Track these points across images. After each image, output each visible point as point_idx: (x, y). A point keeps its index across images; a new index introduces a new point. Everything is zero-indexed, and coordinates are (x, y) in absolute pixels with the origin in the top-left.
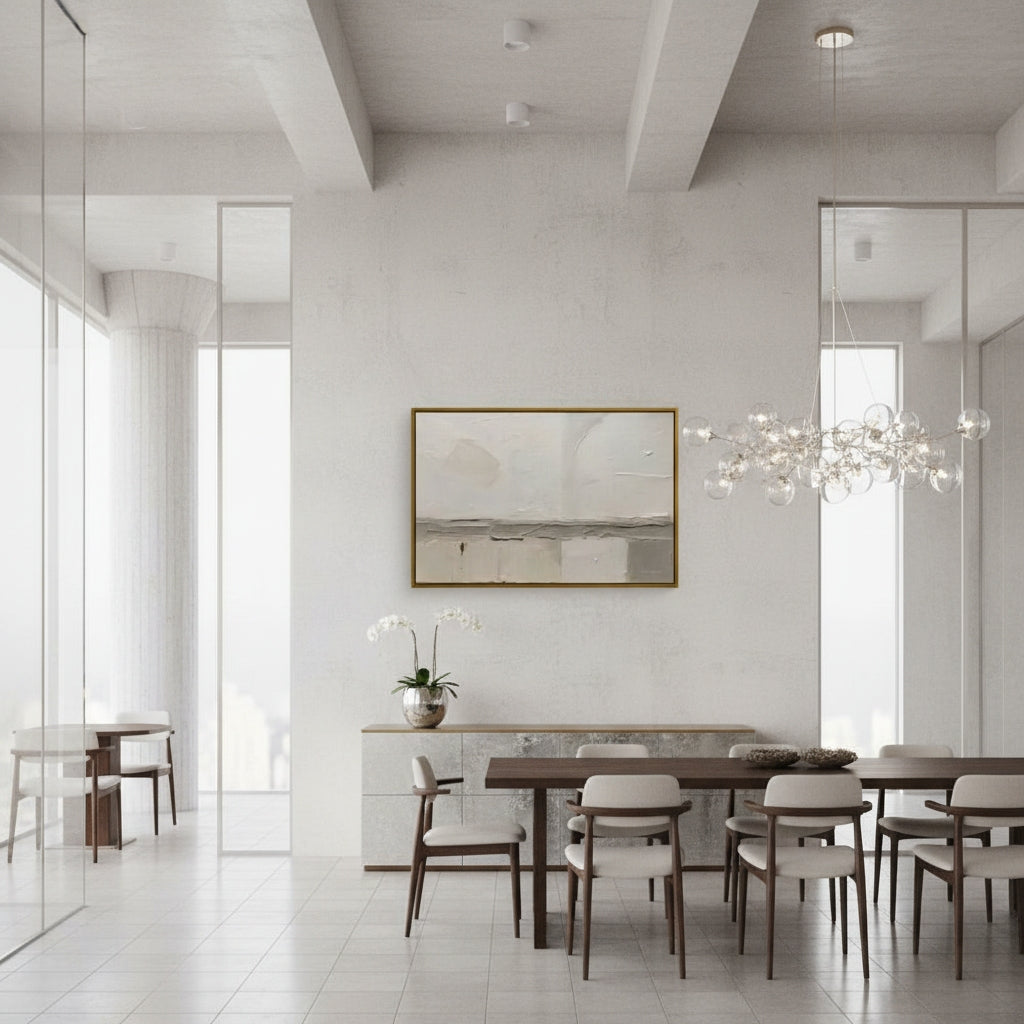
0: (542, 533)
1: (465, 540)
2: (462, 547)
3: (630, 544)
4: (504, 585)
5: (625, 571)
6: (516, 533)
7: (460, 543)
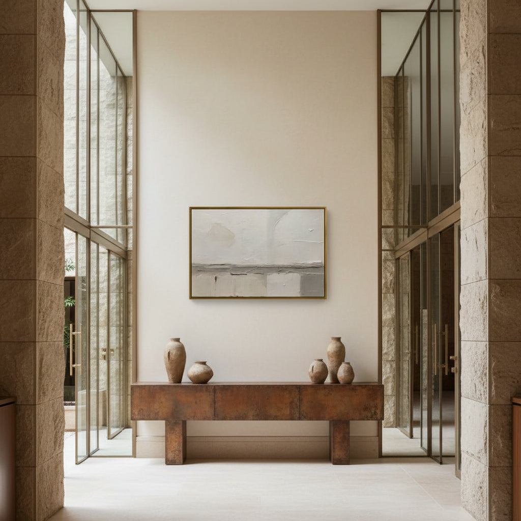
0: (257, 271)
1: (217, 275)
2: (216, 278)
3: (302, 277)
4: (237, 298)
5: (299, 290)
6: (244, 271)
7: (215, 276)
